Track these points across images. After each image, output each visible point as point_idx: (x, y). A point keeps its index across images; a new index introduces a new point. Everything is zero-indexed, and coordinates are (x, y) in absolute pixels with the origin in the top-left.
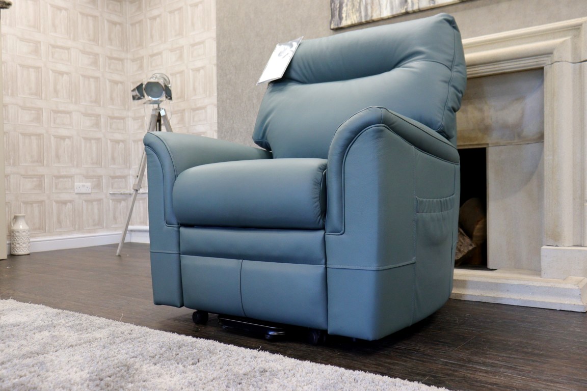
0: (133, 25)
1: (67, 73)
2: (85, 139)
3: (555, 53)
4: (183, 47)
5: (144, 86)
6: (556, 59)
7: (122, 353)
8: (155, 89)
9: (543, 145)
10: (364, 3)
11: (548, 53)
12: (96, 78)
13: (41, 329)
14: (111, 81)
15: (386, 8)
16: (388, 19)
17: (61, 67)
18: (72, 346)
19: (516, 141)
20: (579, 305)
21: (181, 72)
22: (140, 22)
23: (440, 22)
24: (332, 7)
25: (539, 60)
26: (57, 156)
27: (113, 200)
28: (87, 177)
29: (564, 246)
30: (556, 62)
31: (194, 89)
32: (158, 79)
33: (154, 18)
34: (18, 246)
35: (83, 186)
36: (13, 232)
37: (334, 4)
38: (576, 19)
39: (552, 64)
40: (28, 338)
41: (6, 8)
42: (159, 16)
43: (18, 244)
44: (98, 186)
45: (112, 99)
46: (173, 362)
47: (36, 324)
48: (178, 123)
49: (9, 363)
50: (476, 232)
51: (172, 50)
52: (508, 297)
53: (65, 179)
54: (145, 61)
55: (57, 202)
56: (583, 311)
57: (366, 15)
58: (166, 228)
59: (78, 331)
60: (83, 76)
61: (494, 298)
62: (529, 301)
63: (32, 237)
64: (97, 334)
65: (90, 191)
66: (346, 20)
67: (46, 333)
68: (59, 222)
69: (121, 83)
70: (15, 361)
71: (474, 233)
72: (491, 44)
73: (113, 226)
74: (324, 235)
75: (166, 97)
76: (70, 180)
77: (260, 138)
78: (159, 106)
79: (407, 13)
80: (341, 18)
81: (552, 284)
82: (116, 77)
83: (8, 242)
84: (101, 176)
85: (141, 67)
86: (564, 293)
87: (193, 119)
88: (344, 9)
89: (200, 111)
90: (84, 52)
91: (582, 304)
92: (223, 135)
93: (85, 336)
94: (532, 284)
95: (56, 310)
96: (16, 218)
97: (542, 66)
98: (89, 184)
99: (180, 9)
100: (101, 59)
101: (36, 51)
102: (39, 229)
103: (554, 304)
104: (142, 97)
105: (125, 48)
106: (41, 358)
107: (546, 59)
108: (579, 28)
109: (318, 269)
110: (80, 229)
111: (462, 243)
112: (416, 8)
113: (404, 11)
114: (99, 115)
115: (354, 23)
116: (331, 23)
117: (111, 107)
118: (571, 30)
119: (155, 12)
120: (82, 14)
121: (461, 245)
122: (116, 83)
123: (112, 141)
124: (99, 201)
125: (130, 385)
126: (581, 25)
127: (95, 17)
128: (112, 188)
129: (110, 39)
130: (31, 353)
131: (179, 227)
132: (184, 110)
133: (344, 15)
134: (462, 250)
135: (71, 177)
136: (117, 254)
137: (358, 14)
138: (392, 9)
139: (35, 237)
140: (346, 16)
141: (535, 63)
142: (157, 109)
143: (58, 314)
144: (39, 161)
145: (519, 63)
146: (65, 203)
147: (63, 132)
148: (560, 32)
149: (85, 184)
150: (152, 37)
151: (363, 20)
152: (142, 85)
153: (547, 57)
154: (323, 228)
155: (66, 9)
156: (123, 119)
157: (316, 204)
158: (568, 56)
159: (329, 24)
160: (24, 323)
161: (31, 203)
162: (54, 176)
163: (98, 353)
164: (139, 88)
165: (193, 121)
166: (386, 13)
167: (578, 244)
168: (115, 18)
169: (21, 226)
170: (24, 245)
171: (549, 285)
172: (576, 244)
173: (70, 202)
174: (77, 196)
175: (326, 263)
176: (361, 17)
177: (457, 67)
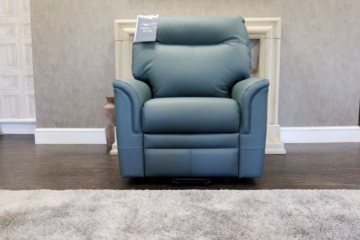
3: (267, 34)
6: (267, 37)
11: (264, 33)
25: (259, 35)
39: (265, 39)
58: (134, 135)
74: (239, 135)
91: (285, 151)
97: (260, 38)
103: (274, 152)
107: (263, 36)
108: (276, 23)
118: (273, 23)
126: (277, 21)
131: (143, 134)
141: (257, 37)
154: (238, 132)
158: (272, 37)
167: (272, 123)
171: (272, 144)
175: (239, 147)
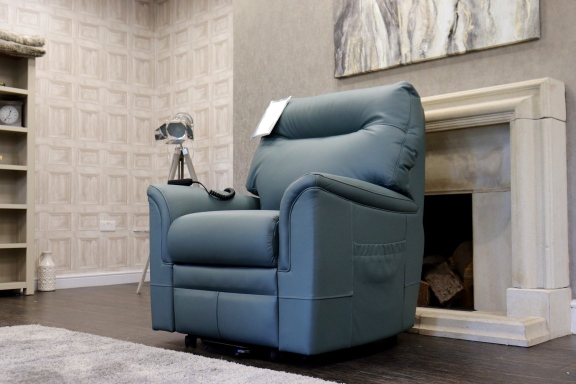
0: (161, 61)
1: (95, 113)
2: (111, 176)
3: (516, 110)
4: (207, 84)
5: (167, 126)
6: (517, 117)
7: (118, 358)
8: (178, 129)
9: (510, 194)
10: (364, 54)
11: (511, 110)
12: (124, 116)
13: (61, 343)
14: (137, 118)
15: (383, 60)
16: (386, 70)
17: (90, 107)
18: (83, 353)
19: (495, 188)
20: (523, 341)
21: (206, 110)
22: (168, 59)
23: (400, 90)
24: (336, 57)
25: (504, 116)
26: (84, 194)
27: (137, 238)
28: (112, 215)
29: (526, 288)
30: (517, 119)
31: (218, 127)
32: (181, 119)
33: (181, 56)
34: (44, 282)
35: (108, 223)
36: (40, 269)
37: (338, 54)
38: (536, 80)
39: (515, 120)
40: (52, 348)
41: (40, 56)
42: (185, 53)
43: (45, 280)
44: (123, 223)
45: (138, 136)
46: (153, 363)
47: (58, 340)
48: (202, 161)
49: (38, 361)
50: (466, 275)
51: (197, 88)
52: (467, 333)
53: (91, 217)
54: (171, 98)
55: (82, 240)
56: (526, 346)
57: (366, 66)
58: (163, 265)
59: (89, 345)
60: (111, 114)
61: (456, 334)
62: (484, 337)
63: (58, 274)
64: (103, 347)
65: (114, 229)
66: (348, 69)
67: (65, 346)
68: (84, 259)
69: (148, 119)
70: (42, 360)
71: (465, 276)
72: (466, 99)
73: (137, 264)
74: (277, 272)
75: (188, 137)
76: (95, 217)
77: (252, 186)
78: (181, 145)
79: (401, 65)
80: (343, 68)
81: (503, 322)
82: (143, 114)
83: (35, 279)
84: (126, 214)
85: (167, 104)
86: (512, 330)
87: (216, 156)
88: (347, 59)
89: (223, 149)
90: (112, 91)
91: (525, 339)
92: (238, 176)
93: (94, 348)
94: (486, 322)
95: (75, 332)
96: (43, 255)
97: (508, 121)
98: (114, 222)
99: (205, 47)
100: (128, 97)
101: (67, 93)
102: (65, 266)
103: (504, 339)
104: (165, 137)
105: (152, 85)
106: (60, 359)
107: (511, 115)
108: (538, 88)
109: (271, 299)
110: (104, 267)
111: (452, 285)
112: (409, 61)
113: (398, 63)
114: (126, 153)
115: (355, 73)
116: (335, 73)
117: (137, 144)
118: (532, 89)
119: (182, 50)
120: (111, 54)
121: (451, 287)
122: (143, 120)
123: (137, 178)
124: (124, 238)
125: (119, 373)
126: (539, 85)
127: (123, 56)
128: (137, 226)
129: (138, 77)
130: (54, 356)
131: (173, 265)
132: (208, 148)
133: (346, 65)
134: (451, 291)
135: (96, 214)
136: (137, 292)
137: (358, 65)
138: (388, 61)
139: (61, 274)
140: (348, 66)
141: (502, 119)
142: (179, 148)
143: (74, 335)
144: (67, 199)
145: (488, 118)
146: (89, 240)
147: (90, 170)
148: (523, 90)
149: (110, 221)
150: (178, 74)
151: (363, 71)
152: (165, 125)
153: (512, 113)
154: (276, 267)
155: (95, 50)
156: (149, 155)
157: (270, 247)
158: (530, 114)
159: (333, 73)
160: (49, 339)
161: (58, 240)
162: (80, 214)
163: (101, 357)
164: (163, 127)
165: (216, 159)
166: (383, 65)
167: (542, 286)
168: (143, 56)
169: (48, 263)
170: (50, 282)
171: (501, 323)
172: (539, 287)
173: (95, 239)
174: (101, 234)
175: (278, 295)
176: (361, 68)
177: (411, 129)
